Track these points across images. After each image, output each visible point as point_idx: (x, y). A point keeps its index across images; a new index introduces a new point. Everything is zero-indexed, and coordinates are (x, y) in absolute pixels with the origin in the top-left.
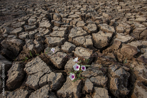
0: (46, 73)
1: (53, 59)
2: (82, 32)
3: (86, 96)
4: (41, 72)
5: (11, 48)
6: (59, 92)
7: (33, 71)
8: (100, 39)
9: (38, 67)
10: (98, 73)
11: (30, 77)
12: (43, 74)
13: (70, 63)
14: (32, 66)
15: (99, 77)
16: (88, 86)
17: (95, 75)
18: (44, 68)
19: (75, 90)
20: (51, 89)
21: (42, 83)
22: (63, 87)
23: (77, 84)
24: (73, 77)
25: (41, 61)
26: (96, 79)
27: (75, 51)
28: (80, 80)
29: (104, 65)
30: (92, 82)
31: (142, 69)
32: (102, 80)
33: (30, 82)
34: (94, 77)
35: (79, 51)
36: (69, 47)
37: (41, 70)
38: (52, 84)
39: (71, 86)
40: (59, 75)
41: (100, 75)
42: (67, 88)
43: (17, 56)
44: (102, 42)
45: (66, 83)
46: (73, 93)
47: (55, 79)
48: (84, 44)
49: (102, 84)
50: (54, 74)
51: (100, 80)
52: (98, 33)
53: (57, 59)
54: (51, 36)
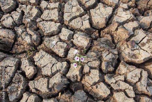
0: (54, 64)
1: (56, 50)
2: (78, 10)
3: (85, 75)
4: (50, 64)
5: (2, 41)
6: (68, 75)
7: (43, 64)
8: (97, 21)
9: (46, 60)
10: (94, 59)
11: (44, 69)
12: (52, 65)
13: (71, 53)
14: (40, 60)
15: (94, 62)
16: (86, 69)
17: (91, 61)
18: (51, 60)
19: (78, 73)
20: (62, 75)
21: (54, 71)
22: (69, 72)
23: (79, 69)
24: (76, 65)
25: (46, 54)
26: (92, 63)
27: (73, 39)
28: (81, 66)
29: (99, 51)
30: (89, 66)
31: (128, 51)
32: (96, 64)
33: (45, 72)
34: (91, 62)
35: (77, 40)
36: (68, 36)
37: (49, 62)
38: (61, 71)
39: (74, 71)
40: (65, 64)
41: (95, 60)
42: (72, 72)
43: (13, 47)
44: (100, 23)
45: (71, 68)
46: (76, 75)
47: (62, 67)
48: (82, 28)
49: (96, 66)
50: (61, 64)
51: (95, 64)
52: (96, 8)
53: (59, 51)
54: (43, 20)
